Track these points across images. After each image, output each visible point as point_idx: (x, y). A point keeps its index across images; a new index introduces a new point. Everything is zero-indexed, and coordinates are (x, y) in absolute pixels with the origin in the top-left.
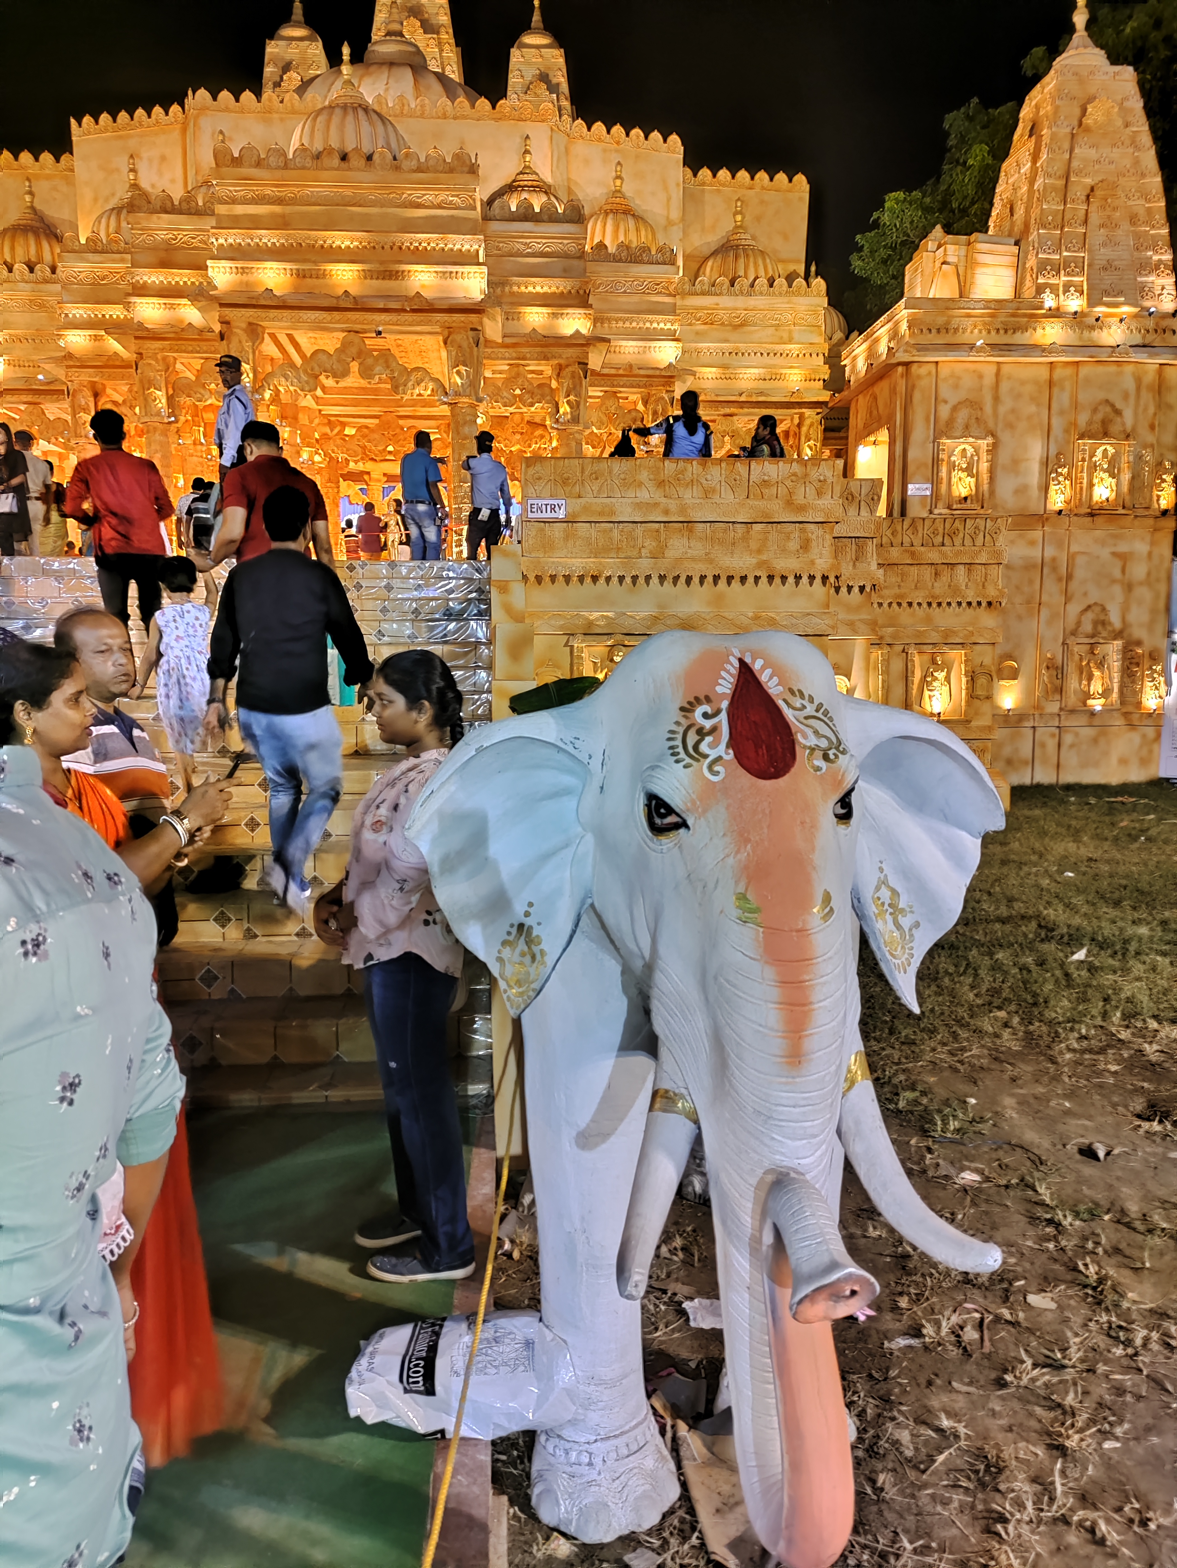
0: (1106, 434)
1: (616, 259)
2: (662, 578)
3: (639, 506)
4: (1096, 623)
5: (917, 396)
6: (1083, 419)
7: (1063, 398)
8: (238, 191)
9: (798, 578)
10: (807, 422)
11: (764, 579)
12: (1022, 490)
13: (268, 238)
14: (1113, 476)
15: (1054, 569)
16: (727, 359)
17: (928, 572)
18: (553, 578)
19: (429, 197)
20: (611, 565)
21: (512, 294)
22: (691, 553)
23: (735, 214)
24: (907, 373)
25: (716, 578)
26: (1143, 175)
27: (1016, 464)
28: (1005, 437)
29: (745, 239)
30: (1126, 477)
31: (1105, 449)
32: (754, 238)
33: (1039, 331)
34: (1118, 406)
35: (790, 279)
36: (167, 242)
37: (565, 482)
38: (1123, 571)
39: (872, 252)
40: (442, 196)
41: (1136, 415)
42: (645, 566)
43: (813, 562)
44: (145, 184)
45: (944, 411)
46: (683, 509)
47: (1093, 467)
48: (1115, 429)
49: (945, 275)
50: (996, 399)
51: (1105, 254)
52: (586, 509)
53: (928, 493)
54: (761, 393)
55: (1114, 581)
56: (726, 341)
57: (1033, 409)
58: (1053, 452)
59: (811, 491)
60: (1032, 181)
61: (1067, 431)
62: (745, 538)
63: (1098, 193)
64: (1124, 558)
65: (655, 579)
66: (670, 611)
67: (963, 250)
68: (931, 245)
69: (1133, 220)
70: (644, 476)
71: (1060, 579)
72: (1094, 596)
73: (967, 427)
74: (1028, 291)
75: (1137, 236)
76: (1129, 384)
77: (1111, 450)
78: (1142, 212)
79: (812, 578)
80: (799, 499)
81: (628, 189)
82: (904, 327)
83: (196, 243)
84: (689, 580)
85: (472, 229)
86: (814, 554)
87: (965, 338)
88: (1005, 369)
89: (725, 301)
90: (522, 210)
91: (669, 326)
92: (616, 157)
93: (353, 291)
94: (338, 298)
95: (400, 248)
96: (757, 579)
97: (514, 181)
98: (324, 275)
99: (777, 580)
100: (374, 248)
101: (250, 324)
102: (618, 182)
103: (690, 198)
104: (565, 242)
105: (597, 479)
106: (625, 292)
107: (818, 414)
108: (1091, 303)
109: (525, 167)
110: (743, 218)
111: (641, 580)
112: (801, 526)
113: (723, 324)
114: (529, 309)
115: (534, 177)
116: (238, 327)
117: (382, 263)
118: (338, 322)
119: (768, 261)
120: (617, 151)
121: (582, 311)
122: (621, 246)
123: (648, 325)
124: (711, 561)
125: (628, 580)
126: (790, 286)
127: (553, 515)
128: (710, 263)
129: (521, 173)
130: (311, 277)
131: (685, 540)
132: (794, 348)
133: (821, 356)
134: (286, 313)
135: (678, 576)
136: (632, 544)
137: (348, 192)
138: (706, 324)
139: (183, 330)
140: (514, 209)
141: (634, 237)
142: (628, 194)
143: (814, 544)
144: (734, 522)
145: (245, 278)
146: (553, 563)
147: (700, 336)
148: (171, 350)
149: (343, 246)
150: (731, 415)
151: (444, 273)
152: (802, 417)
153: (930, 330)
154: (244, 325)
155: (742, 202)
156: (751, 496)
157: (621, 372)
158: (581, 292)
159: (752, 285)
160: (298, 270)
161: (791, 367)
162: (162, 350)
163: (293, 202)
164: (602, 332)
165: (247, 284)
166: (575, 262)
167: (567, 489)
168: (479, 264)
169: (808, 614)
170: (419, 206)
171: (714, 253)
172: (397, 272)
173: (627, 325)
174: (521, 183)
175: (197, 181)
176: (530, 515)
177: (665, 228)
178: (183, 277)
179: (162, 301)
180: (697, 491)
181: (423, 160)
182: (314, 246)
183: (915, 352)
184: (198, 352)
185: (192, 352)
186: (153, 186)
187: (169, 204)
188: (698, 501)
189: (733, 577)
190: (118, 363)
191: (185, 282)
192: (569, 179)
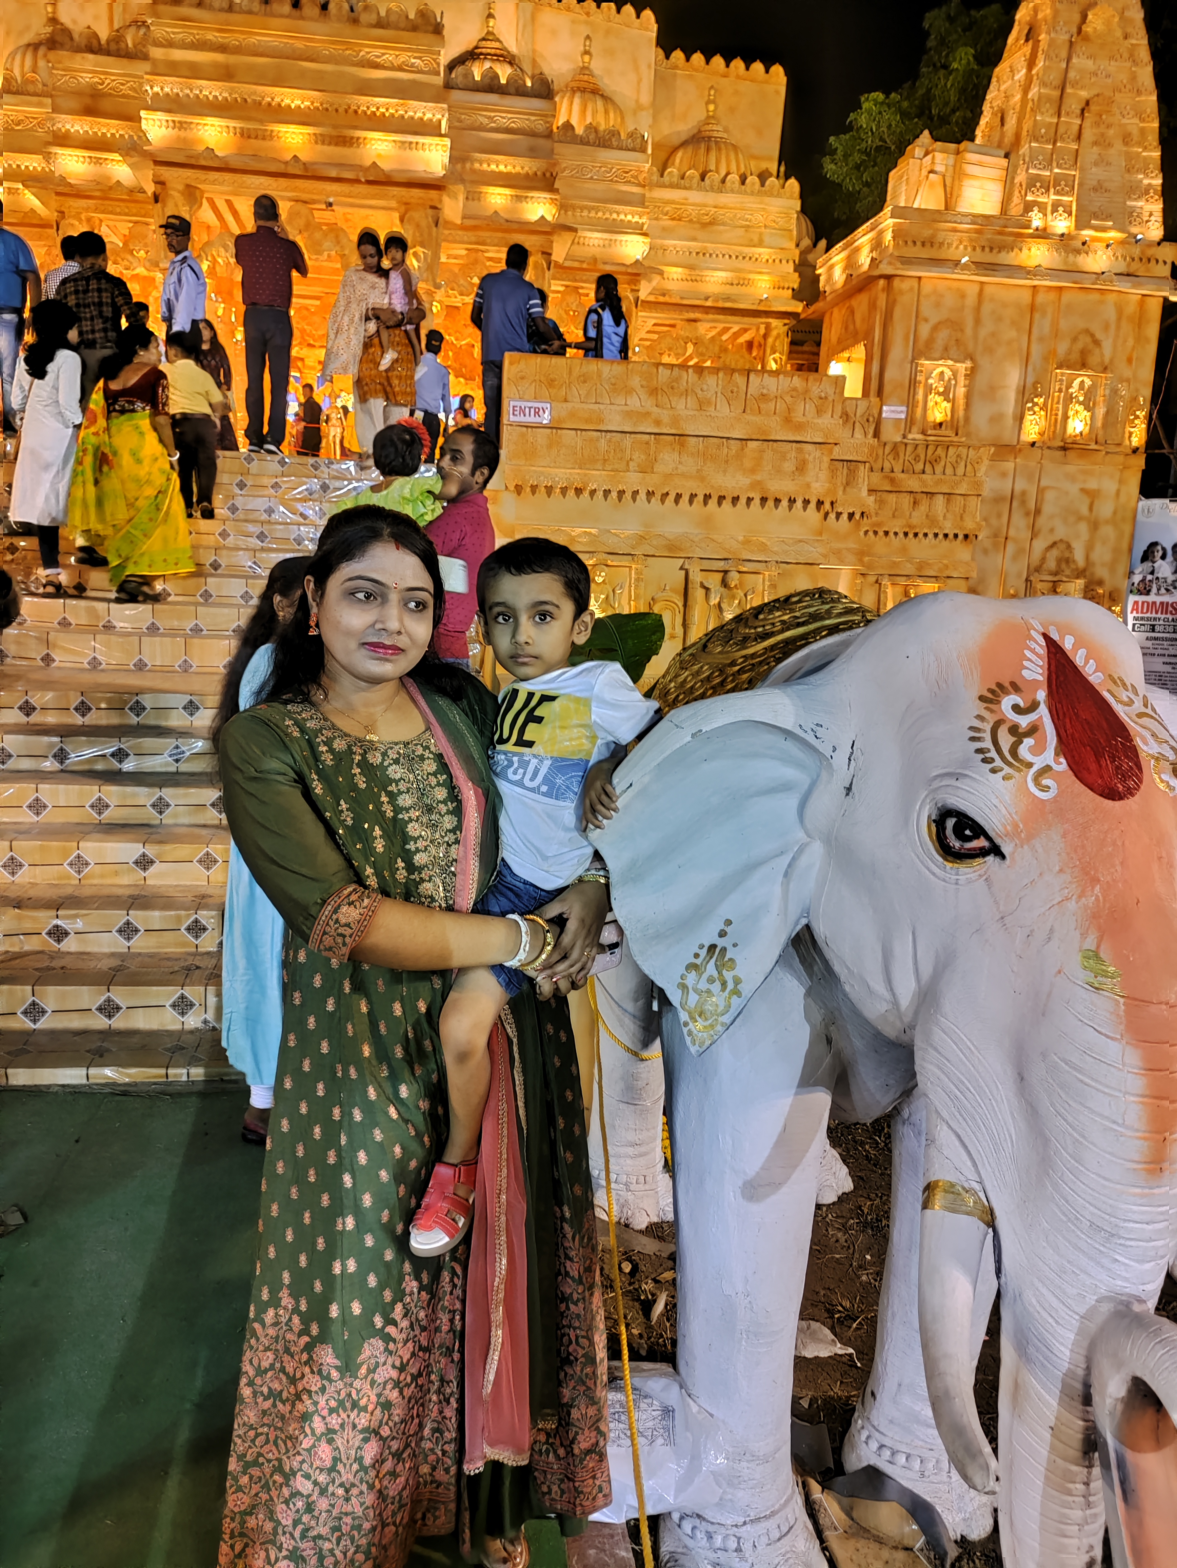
0: (1084, 365)
1: (583, 141)
2: (650, 494)
3: (628, 414)
4: (1059, 561)
5: (897, 313)
6: (1062, 348)
7: (1044, 325)
8: (175, 32)
9: (792, 501)
10: (774, 333)
11: (757, 501)
12: (996, 419)
13: (211, 90)
14: (1087, 408)
15: (1023, 502)
16: (693, 257)
17: (906, 500)
18: (534, 489)
19: (389, 57)
20: (598, 479)
21: (473, 171)
22: (682, 469)
23: (708, 102)
24: (889, 289)
25: (707, 497)
26: (1139, 92)
27: (993, 392)
28: (984, 362)
29: (717, 130)
30: (1101, 411)
31: (1083, 379)
32: (726, 130)
33: (1025, 251)
34: (1099, 335)
35: (763, 177)
36: (93, 87)
37: (551, 383)
38: (1091, 509)
39: (846, 156)
40: (404, 57)
41: (1115, 347)
42: (632, 480)
43: (808, 486)
44: (65, 18)
45: (925, 330)
46: (675, 420)
47: (1069, 399)
48: (1094, 360)
49: (932, 185)
50: (978, 321)
51: (1096, 173)
52: (572, 415)
53: (903, 416)
54: (728, 299)
55: (1080, 518)
56: (694, 239)
57: (1013, 334)
58: (1030, 380)
59: (810, 408)
60: (1026, 90)
61: (1046, 359)
62: (739, 456)
63: (1093, 107)
64: (1092, 496)
65: (642, 495)
66: (657, 531)
67: (951, 159)
68: (918, 152)
69: (1127, 139)
70: (636, 381)
71: (1027, 514)
72: (1061, 532)
73: (946, 349)
74: (1016, 209)
75: (1129, 157)
76: (1111, 314)
77: (1088, 382)
78: (1135, 132)
79: (806, 502)
80: (798, 416)
81: (597, 65)
82: (888, 236)
83: (125, 90)
84: (678, 497)
85: (436, 96)
86: (810, 476)
87: (951, 253)
88: (988, 290)
89: (695, 196)
90: (487, 81)
91: (636, 219)
92: (585, 31)
93: (303, 157)
94: (286, 163)
95: (356, 112)
96: (749, 500)
97: (476, 47)
98: (271, 137)
99: (770, 503)
100: (327, 110)
101: (188, 186)
102: (587, 58)
103: (661, 82)
104: (533, 118)
105: (585, 382)
106: (591, 178)
107: (785, 325)
108: (1079, 226)
109: (489, 33)
110: (716, 108)
111: (628, 495)
112: (798, 445)
113: (691, 221)
114: (491, 190)
115: (497, 45)
116: (174, 189)
117: (335, 127)
118: (285, 190)
119: (740, 156)
120: (587, 23)
121: (548, 195)
122: (590, 128)
123: (615, 216)
124: (702, 479)
125: (614, 495)
126: (763, 185)
127: (538, 419)
128: (680, 154)
129: (484, 39)
130: (256, 138)
131: (676, 454)
132: (764, 253)
133: (791, 263)
134: (228, 176)
135: (667, 494)
136: (619, 455)
137: (299, 45)
138: (673, 219)
139: (111, 188)
140: (478, 78)
141: (604, 121)
142: (596, 72)
143: (810, 466)
144: (728, 438)
145: (182, 134)
146: (535, 472)
147: (666, 232)
148: (96, 210)
149: (293, 106)
150: (695, 321)
151: (403, 143)
152: (768, 327)
153: (914, 243)
154: (181, 187)
155: (716, 91)
156: (748, 410)
157: (585, 266)
158: (548, 175)
159: (723, 181)
160: (242, 129)
161: (760, 273)
162: (87, 209)
163: (237, 50)
164: (569, 221)
165: (185, 140)
166: (541, 142)
167: (553, 391)
168: (441, 135)
169: (801, 541)
170: (377, 66)
171: (684, 144)
172: (352, 138)
173: (593, 214)
174: (484, 50)
175: (124, 20)
176: (512, 418)
177: (635, 113)
178: (109, 128)
179: (87, 154)
180: (691, 402)
181: (383, 13)
182: (260, 104)
183: (899, 265)
184: (126, 215)
185: (120, 214)
186: (74, 22)
187: (95, 43)
188: (692, 413)
189: (724, 497)
190: (35, 222)
191: (113, 135)
192: (534, 51)
